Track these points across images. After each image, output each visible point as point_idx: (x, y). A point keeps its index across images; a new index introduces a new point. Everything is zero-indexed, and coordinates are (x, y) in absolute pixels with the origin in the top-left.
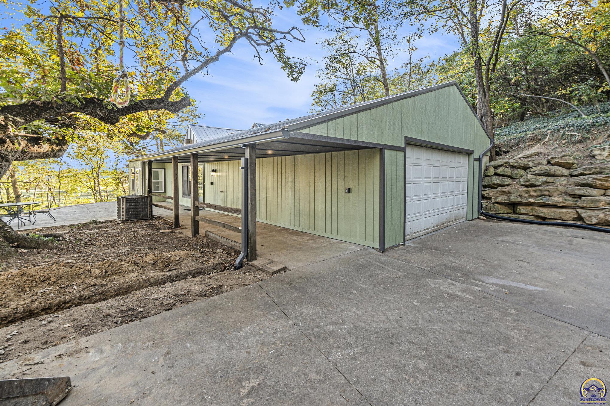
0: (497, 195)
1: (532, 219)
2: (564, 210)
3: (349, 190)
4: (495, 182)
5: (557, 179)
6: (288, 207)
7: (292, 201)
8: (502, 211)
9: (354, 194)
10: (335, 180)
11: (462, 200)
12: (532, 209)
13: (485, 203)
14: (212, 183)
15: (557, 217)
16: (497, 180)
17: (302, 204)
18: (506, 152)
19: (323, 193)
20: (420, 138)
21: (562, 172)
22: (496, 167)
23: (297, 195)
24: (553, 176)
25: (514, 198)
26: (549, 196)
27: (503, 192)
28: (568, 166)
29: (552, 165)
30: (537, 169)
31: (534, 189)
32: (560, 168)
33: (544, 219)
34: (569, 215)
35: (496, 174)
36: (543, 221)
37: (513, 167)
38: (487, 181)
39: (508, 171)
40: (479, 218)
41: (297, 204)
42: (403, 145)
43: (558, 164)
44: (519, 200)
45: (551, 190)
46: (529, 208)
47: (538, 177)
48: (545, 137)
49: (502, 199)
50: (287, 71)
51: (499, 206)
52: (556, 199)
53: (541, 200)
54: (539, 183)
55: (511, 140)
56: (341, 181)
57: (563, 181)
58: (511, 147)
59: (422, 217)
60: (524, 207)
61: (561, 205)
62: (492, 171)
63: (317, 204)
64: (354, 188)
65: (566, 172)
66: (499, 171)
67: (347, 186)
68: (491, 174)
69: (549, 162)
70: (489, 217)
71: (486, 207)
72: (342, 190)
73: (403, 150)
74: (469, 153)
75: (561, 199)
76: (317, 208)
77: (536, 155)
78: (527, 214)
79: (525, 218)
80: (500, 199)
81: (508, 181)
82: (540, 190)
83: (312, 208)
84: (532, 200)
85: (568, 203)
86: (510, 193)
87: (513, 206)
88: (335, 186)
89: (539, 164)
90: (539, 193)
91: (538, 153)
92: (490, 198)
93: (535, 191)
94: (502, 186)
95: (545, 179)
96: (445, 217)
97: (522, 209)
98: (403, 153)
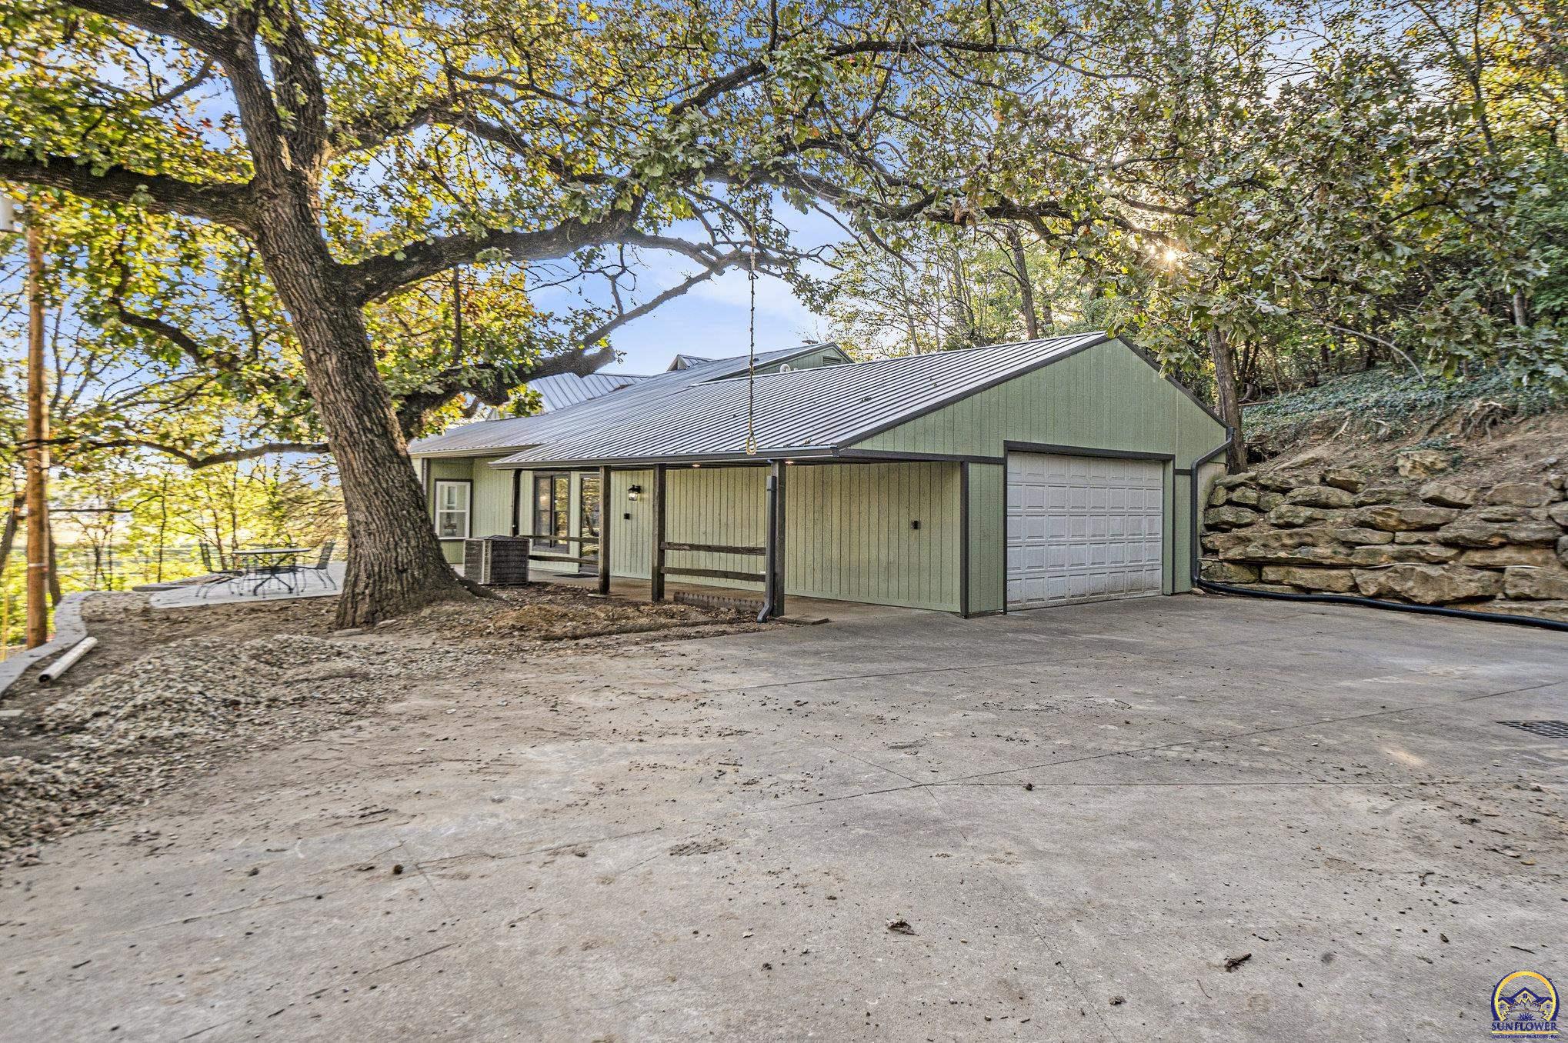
0: (1228, 545)
1: (1289, 591)
2: (1334, 572)
3: (916, 525)
4: (1225, 518)
5: (1331, 513)
6: (810, 558)
7: (818, 546)
8: (1240, 577)
9: (924, 531)
10: (894, 509)
11: (1152, 553)
12: (1288, 573)
13: (1206, 562)
14: (627, 516)
15: (1324, 586)
16: (1228, 514)
17: (835, 552)
18: (1273, 455)
19: (874, 529)
20: (1035, 441)
21: (1340, 499)
22: (1231, 488)
23: (827, 536)
24: (1326, 506)
25: (1254, 551)
26: (1314, 545)
27: (1239, 538)
28: (1350, 487)
29: (1329, 485)
30: (1299, 493)
31: (1288, 531)
32: (1338, 491)
33: (1309, 590)
34: (1340, 580)
35: (1229, 502)
36: (1305, 594)
37: (1265, 488)
38: (1213, 517)
39: (1252, 495)
40: (1190, 593)
41: (827, 552)
42: (1001, 455)
43: (1334, 484)
44: (1261, 553)
45: (1315, 534)
46: (1283, 570)
47: (1300, 508)
48: (1341, 425)
49: (1235, 553)
50: (803, 297)
51: (1232, 568)
52: (1323, 551)
53: (1301, 554)
54: (1301, 521)
55: (1283, 427)
56: (904, 511)
57: (1338, 516)
58: (1283, 444)
59: (1047, 575)
60: (1274, 569)
61: (1328, 562)
62: (1222, 495)
63: (864, 550)
64: (924, 520)
65: (1346, 498)
66: (1235, 496)
67: (914, 518)
68: (1221, 502)
69: (1323, 480)
70: (1211, 589)
71: (1207, 570)
72: (905, 524)
73: (1002, 462)
74: (1164, 460)
75: (1328, 552)
76: (864, 556)
77: (1312, 463)
78: (1279, 583)
79: (1277, 589)
80: (1231, 554)
81: (1248, 515)
82: (1297, 534)
83: (854, 557)
84: (1283, 554)
85: (1339, 559)
86: (1249, 540)
87: (1255, 565)
88: (894, 519)
89: (1307, 482)
90: (1296, 540)
91: (1317, 460)
92: (1216, 552)
93: (1290, 536)
94: (1240, 526)
95: (1308, 512)
96: (1102, 581)
97: (1270, 573)
98: (1001, 468)
